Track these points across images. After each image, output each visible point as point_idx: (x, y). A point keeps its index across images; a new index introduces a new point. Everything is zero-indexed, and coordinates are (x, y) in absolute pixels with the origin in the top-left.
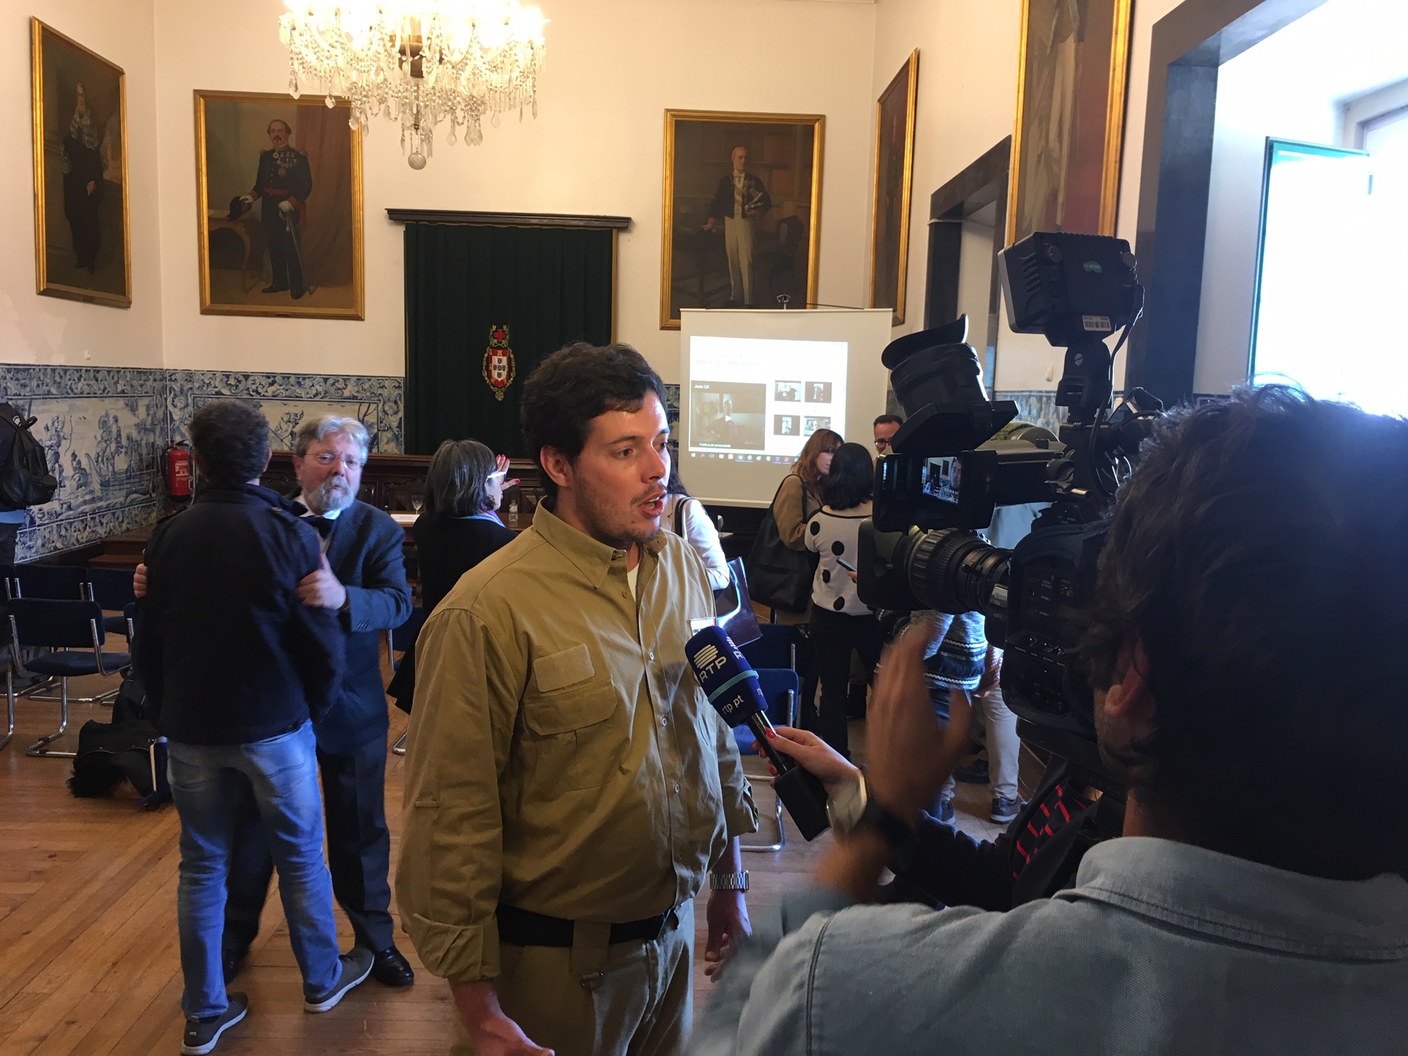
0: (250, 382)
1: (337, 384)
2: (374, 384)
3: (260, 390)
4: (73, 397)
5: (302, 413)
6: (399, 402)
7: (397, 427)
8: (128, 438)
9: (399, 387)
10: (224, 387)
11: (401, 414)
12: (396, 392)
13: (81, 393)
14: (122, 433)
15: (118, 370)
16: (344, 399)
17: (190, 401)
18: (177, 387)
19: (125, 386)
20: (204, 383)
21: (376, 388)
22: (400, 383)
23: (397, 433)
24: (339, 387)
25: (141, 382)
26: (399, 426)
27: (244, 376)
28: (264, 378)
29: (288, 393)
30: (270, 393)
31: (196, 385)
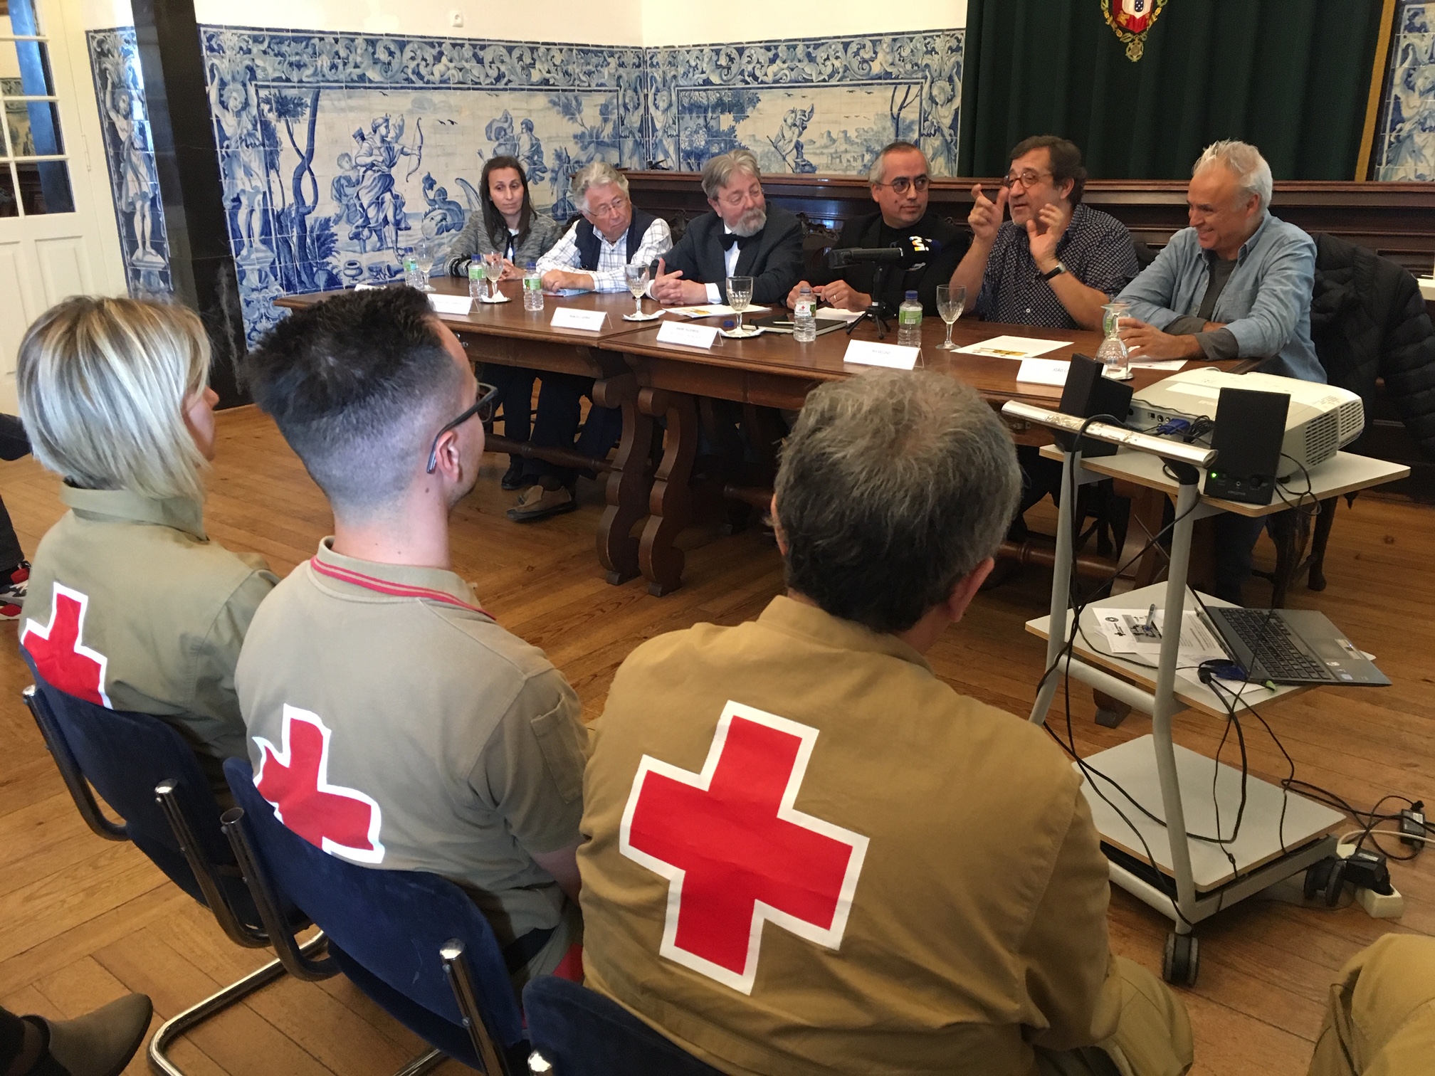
0: (745, 59)
1: (862, 52)
2: (918, 45)
3: (758, 73)
4: (421, 88)
5: (812, 111)
6: (956, 78)
7: (950, 128)
8: (558, 156)
9: (958, 49)
10: (713, 71)
11: (957, 102)
12: (953, 59)
13: (441, 82)
14: (543, 148)
15: (533, 47)
16: (872, 79)
17: (674, 98)
18: (658, 75)
19: (549, 72)
20: (690, 66)
21: (921, 54)
22: (959, 41)
23: (949, 139)
24: (867, 56)
25: (590, 68)
26: (953, 127)
27: (737, 49)
28: (763, 50)
29: (793, 75)
30: (770, 78)
31: (681, 70)
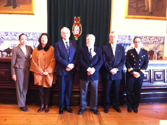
5: (16, 44)
29: (11, 38)
30: (6, 38)
